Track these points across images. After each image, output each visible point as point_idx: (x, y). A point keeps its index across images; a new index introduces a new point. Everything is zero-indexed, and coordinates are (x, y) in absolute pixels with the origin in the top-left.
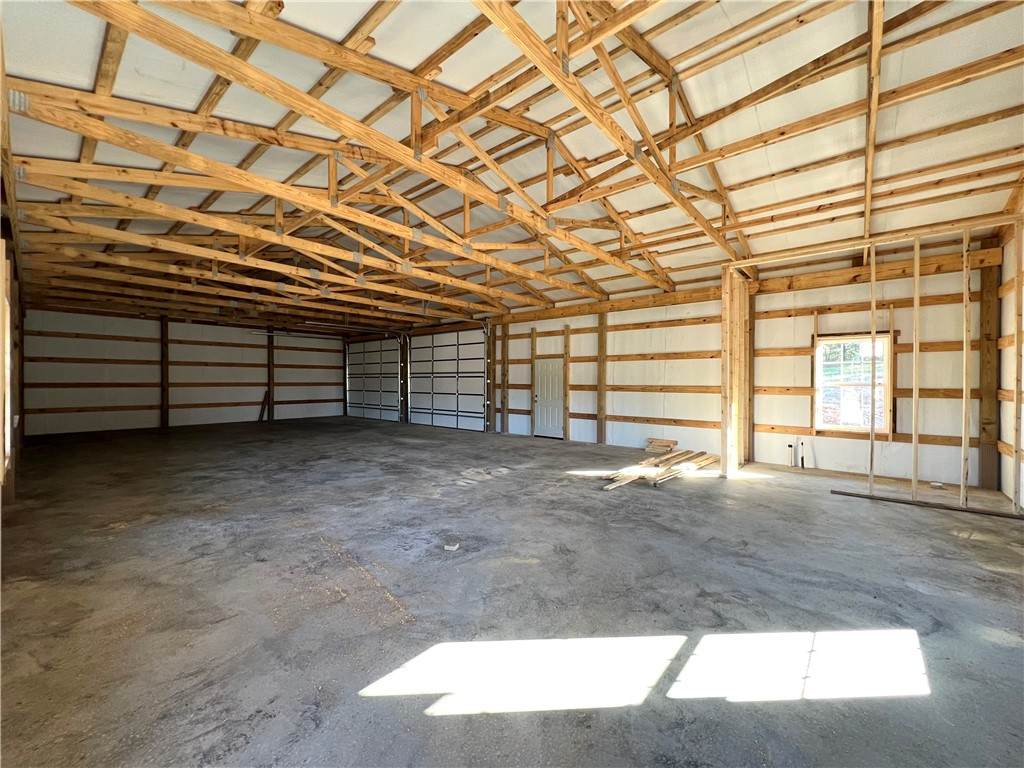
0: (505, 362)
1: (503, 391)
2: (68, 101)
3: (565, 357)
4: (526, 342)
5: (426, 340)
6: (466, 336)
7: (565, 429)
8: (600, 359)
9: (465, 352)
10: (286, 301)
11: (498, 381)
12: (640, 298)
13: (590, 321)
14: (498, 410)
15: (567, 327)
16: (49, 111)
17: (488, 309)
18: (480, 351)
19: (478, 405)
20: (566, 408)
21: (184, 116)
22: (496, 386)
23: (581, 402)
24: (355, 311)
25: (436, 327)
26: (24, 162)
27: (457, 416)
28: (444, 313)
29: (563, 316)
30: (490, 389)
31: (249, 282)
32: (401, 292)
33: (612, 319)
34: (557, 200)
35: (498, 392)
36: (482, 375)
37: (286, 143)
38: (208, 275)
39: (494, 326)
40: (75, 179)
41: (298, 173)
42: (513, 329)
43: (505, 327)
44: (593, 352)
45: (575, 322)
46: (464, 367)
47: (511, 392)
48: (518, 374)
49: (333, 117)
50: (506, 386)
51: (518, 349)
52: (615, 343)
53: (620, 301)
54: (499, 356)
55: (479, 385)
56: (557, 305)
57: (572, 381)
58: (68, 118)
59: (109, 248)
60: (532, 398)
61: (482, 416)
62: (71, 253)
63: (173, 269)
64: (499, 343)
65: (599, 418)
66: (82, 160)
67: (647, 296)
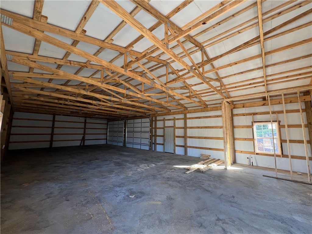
0: (156, 128)
1: (155, 137)
2: (25, 57)
3: (174, 127)
4: (162, 122)
5: (132, 121)
6: (144, 120)
7: (174, 150)
8: (185, 128)
9: (143, 125)
10: (90, 110)
11: (154, 134)
12: (197, 109)
13: (181, 116)
14: (153, 143)
15: (175, 118)
16: (18, 60)
17: (151, 112)
18: (148, 125)
19: (147, 141)
20: (175, 143)
21: (59, 60)
22: (153, 136)
23: (179, 142)
24: (110, 113)
25: (135, 117)
26: (13, 73)
27: (141, 145)
28: (137, 113)
29: (173, 114)
30: (151, 137)
31: (78, 104)
32: (124, 107)
33: (189, 115)
34: (169, 82)
35: (153, 137)
36: (148, 132)
37: (89, 67)
38: (67, 103)
39: (152, 117)
40: (28, 77)
41: (93, 75)
42: (158, 118)
43: (156, 118)
44: (183, 126)
45: (177, 116)
46: (143, 129)
47: (157, 138)
48: (160, 132)
49: (100, 61)
50: (156, 136)
51: (160, 124)
52: (190, 123)
53: (191, 110)
54: (154, 126)
55: (148, 135)
56: (172, 111)
57: (176, 135)
58: (24, 62)
59: (39, 95)
60: (164, 140)
61: (148, 145)
62: (27, 97)
63: (56, 101)
64: (154, 122)
65: (185, 147)
66: (30, 72)
67: (199, 109)
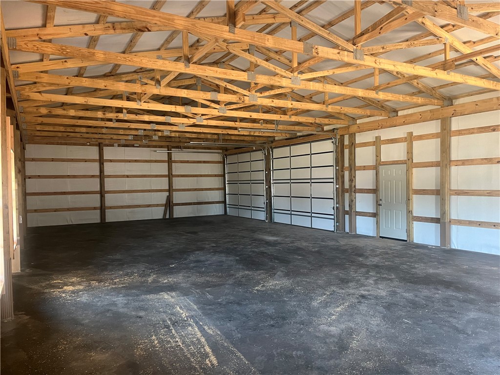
0: (353, 168)
1: (350, 195)
2: (33, 35)
3: (409, 163)
4: (371, 150)
5: (284, 152)
6: (317, 147)
7: (409, 232)
8: (444, 162)
9: (317, 160)
11: (347, 186)
12: (484, 101)
13: (433, 127)
14: (347, 213)
15: (410, 134)
16: (25, 44)
17: (335, 121)
18: (330, 159)
19: (329, 207)
20: (409, 212)
21: (91, 27)
22: (344, 191)
23: (424, 206)
25: (292, 140)
26: (18, 68)
27: (311, 217)
28: (297, 128)
29: (404, 124)
30: (341, 192)
33: (457, 124)
35: (347, 195)
36: (332, 180)
39: (342, 136)
42: (359, 139)
43: (352, 136)
44: (435, 157)
45: (418, 129)
46: (317, 173)
47: (358, 196)
48: (364, 179)
50: (353, 190)
51: (364, 156)
52: (459, 148)
53: (463, 105)
54: (347, 164)
55: (329, 190)
56: (400, 113)
57: (416, 185)
58: (34, 46)
60: (377, 202)
61: (332, 217)
62: (44, 111)
64: (346, 151)
65: (441, 221)
66: (44, 60)
67: (492, 99)
